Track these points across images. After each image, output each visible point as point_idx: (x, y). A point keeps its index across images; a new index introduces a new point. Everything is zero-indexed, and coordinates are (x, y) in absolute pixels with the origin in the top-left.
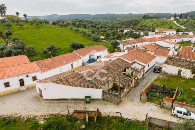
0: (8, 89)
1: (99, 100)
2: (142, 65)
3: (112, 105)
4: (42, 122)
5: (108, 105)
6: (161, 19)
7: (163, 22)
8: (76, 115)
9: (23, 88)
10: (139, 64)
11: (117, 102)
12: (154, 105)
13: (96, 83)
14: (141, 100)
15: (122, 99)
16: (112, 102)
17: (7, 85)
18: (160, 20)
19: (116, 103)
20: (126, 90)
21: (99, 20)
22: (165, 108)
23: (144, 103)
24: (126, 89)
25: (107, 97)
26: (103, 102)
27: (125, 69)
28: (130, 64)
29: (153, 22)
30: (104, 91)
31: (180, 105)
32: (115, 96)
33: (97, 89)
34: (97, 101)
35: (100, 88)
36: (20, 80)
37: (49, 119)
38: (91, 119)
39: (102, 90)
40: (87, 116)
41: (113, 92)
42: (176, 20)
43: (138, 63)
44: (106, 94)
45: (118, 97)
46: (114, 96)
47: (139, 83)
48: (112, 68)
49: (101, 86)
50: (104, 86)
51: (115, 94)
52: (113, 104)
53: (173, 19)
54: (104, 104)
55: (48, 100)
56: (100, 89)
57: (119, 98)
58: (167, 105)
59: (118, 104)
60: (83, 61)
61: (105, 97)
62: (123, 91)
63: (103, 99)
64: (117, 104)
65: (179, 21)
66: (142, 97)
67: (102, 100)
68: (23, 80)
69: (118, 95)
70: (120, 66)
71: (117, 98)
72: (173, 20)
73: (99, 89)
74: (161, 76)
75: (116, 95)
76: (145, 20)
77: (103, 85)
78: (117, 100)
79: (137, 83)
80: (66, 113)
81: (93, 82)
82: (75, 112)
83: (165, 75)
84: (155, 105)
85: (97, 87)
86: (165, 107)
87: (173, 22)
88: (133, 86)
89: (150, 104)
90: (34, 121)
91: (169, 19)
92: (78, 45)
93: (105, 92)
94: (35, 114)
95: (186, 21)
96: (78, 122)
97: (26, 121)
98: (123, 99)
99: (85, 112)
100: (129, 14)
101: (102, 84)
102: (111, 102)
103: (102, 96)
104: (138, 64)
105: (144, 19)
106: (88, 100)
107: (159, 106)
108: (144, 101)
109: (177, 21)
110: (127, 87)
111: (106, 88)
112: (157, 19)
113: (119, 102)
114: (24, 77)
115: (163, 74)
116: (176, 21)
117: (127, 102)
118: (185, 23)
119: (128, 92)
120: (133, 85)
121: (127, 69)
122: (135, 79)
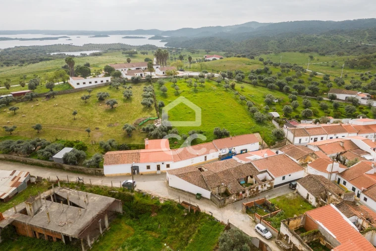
0: (149, 170)
1: (208, 199)
2: (272, 177)
4: (162, 202)
5: (212, 206)
8: (183, 204)
9: (159, 172)
10: (270, 175)
15: (227, 204)
17: (148, 167)
21: (341, 37)
24: (234, 197)
26: (210, 201)
27: (247, 178)
28: (258, 172)
30: (213, 193)
31: (265, 224)
33: (206, 190)
34: (206, 200)
36: (157, 166)
37: (167, 202)
38: (192, 210)
39: (211, 192)
40: (189, 207)
41: (219, 196)
43: (268, 173)
47: (258, 195)
50: (213, 189)
51: (218, 199)
52: (217, 206)
54: (210, 204)
55: (172, 187)
56: (209, 191)
57: (221, 203)
58: (257, 220)
59: (220, 207)
60: (220, 154)
61: (212, 198)
66: (243, 208)
68: (159, 165)
71: (219, 203)
74: (292, 194)
79: (256, 195)
80: (177, 200)
82: (183, 202)
83: (296, 194)
84: (250, 218)
89: (247, 216)
90: (158, 200)
92: (221, 134)
93: (213, 195)
94: (160, 195)
96: (184, 210)
97: (153, 198)
99: (189, 205)
102: (215, 204)
103: (210, 197)
104: (268, 175)
106: (198, 197)
107: (252, 220)
111: (215, 191)
113: (222, 206)
114: (160, 164)
119: (238, 200)
120: (246, 195)
121: (249, 178)
122: (252, 190)
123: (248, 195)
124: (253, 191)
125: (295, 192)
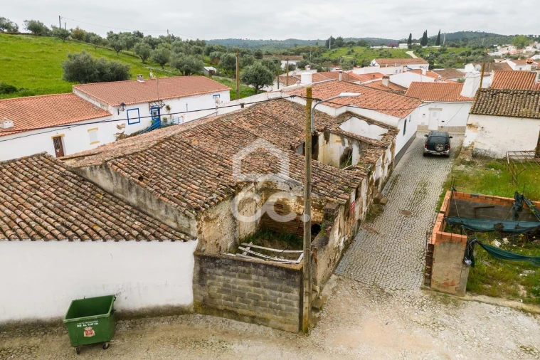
1: (175, 313)
2: (382, 125)
3: (264, 337)
6: (374, 47)
7: (381, 55)
10: (370, 122)
11: (296, 315)
13: (151, 206)
14: (433, 286)
15: (321, 289)
16: (264, 321)
18: (373, 49)
19: (286, 327)
20: (337, 239)
23: (456, 304)
24: (340, 229)
25: (226, 288)
26: (201, 323)
27: (315, 139)
28: (331, 118)
29: (355, 54)
30: (210, 250)
32: (281, 279)
33: (155, 243)
34: (162, 325)
35: (180, 234)
39: (192, 245)
41: (264, 252)
42: (414, 48)
43: (362, 118)
44: (220, 271)
45: (301, 287)
46: (271, 278)
47: (382, 201)
48: (251, 131)
49: (184, 223)
50: (207, 220)
51: (278, 268)
52: (271, 332)
53: (407, 47)
54: (211, 339)
56: (179, 244)
57: (306, 289)
59: (303, 329)
60: (119, 127)
61: (214, 290)
62: (326, 241)
63: (205, 306)
64: (296, 328)
65: (421, 52)
66: (436, 266)
67: (196, 311)
69: (300, 272)
70: (289, 126)
71: (296, 294)
72: (407, 50)
73: (167, 243)
74: (463, 166)
75: (289, 272)
76: (334, 50)
77: (197, 209)
78: (296, 303)
79: (377, 201)
81: (133, 199)
83: (477, 161)
84: (524, 311)
85: (154, 231)
87: (407, 55)
88: (363, 217)
89: (493, 308)
91: (395, 48)
92: (101, 69)
93: (213, 259)
95: (440, 50)
98: (326, 291)
100: (287, 41)
101: (190, 207)
102: (253, 320)
103: (194, 290)
104: (364, 123)
105: (332, 48)
106: (89, 329)
108: (452, 290)
109: (417, 51)
110: (342, 219)
111: (217, 232)
112: (365, 48)
113: (310, 313)
115: (468, 160)
116: (414, 53)
117: (352, 311)
118: (437, 55)
119: (347, 245)
120: (361, 212)
121: (321, 140)
125: (465, 157)
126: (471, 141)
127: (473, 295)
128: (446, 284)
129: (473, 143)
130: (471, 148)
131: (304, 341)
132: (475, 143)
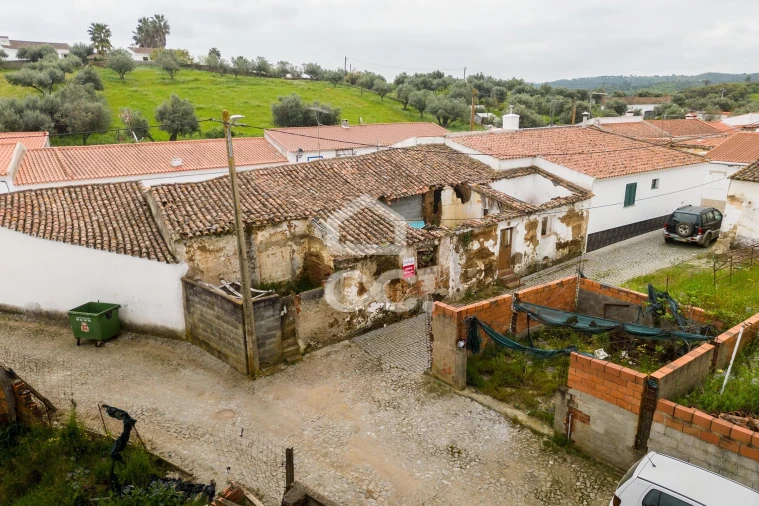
1: (172, 336)
10: (557, 181)
12: (506, 416)
16: (226, 358)
19: (239, 367)
22: (587, 457)
23: (441, 396)
25: (202, 318)
26: (183, 348)
31: (712, 448)
32: (230, 314)
44: (197, 299)
45: (244, 323)
46: (226, 312)
52: (228, 368)
58: (598, 427)
59: (251, 375)
61: (196, 318)
64: (245, 369)
66: (435, 345)
67: (187, 339)
69: (242, 308)
71: (241, 332)
74: (704, 260)
75: (236, 306)
77: (185, 234)
83: (735, 255)
84: (514, 422)
86: (589, 446)
88: (451, 293)
89: (481, 409)
93: (192, 286)
101: (179, 231)
103: (185, 316)
107: (540, 435)
108: (449, 379)
111: (222, 267)
120: (442, 285)
121: (448, 196)
122: (475, 246)
123: (455, 284)
124: (483, 253)
125: (719, 248)
126: (733, 224)
127: (476, 392)
128: (444, 370)
129: (735, 228)
130: (732, 235)
131: (247, 383)
132: (739, 227)
